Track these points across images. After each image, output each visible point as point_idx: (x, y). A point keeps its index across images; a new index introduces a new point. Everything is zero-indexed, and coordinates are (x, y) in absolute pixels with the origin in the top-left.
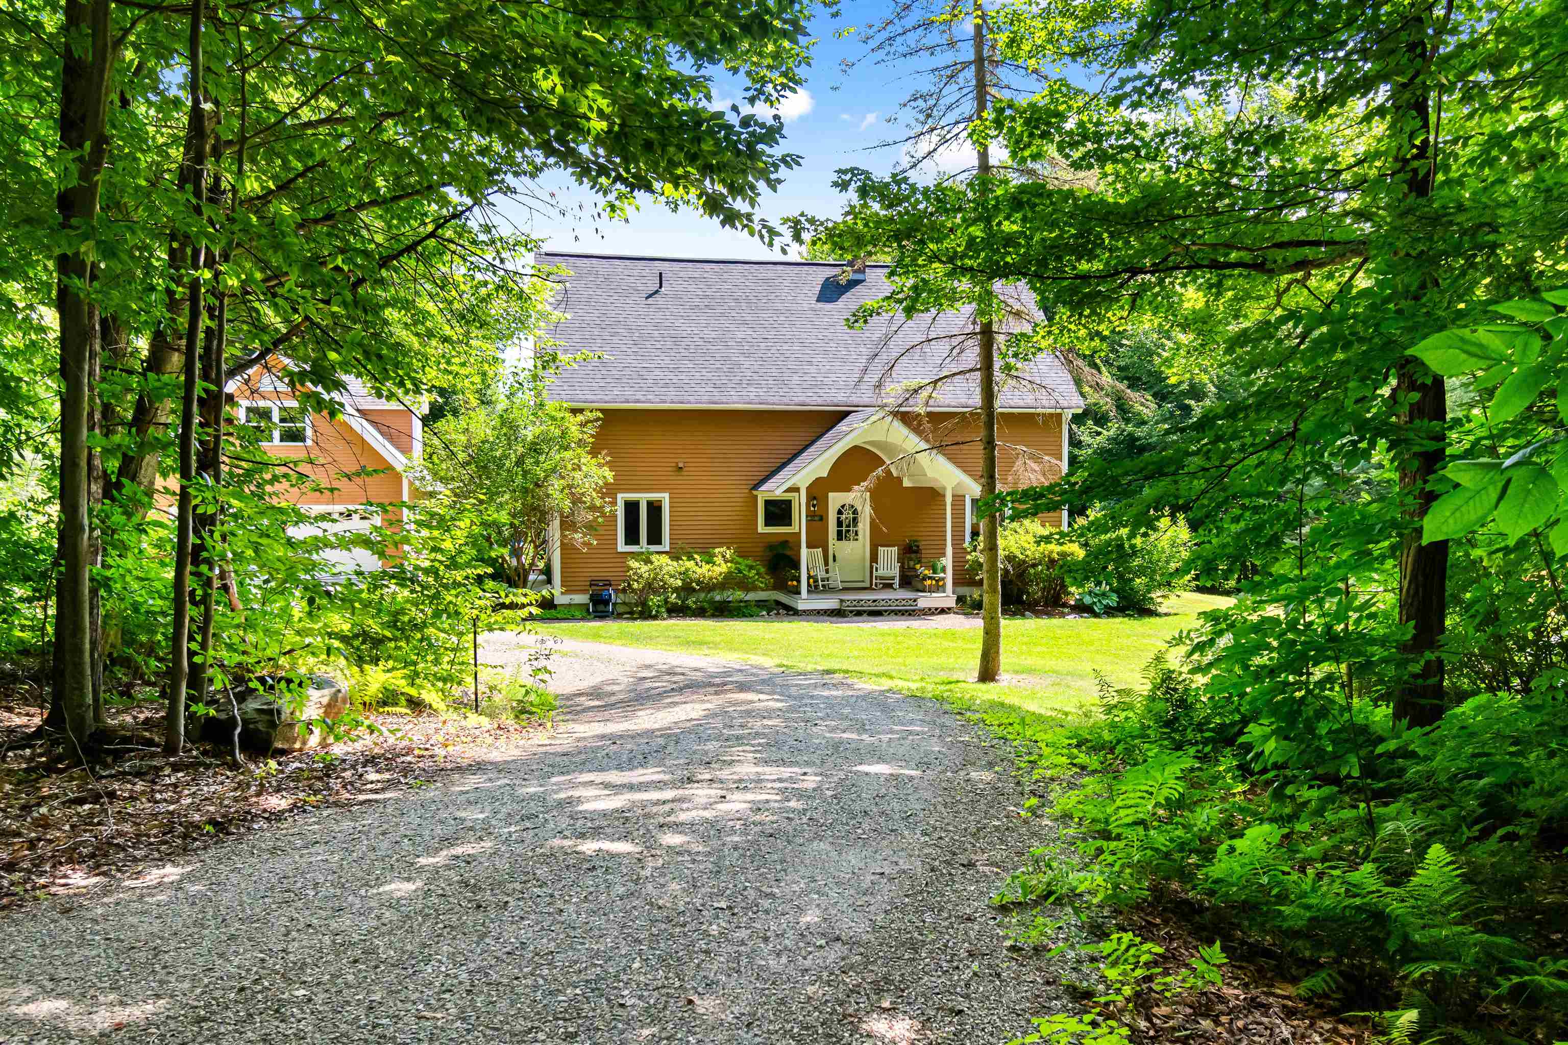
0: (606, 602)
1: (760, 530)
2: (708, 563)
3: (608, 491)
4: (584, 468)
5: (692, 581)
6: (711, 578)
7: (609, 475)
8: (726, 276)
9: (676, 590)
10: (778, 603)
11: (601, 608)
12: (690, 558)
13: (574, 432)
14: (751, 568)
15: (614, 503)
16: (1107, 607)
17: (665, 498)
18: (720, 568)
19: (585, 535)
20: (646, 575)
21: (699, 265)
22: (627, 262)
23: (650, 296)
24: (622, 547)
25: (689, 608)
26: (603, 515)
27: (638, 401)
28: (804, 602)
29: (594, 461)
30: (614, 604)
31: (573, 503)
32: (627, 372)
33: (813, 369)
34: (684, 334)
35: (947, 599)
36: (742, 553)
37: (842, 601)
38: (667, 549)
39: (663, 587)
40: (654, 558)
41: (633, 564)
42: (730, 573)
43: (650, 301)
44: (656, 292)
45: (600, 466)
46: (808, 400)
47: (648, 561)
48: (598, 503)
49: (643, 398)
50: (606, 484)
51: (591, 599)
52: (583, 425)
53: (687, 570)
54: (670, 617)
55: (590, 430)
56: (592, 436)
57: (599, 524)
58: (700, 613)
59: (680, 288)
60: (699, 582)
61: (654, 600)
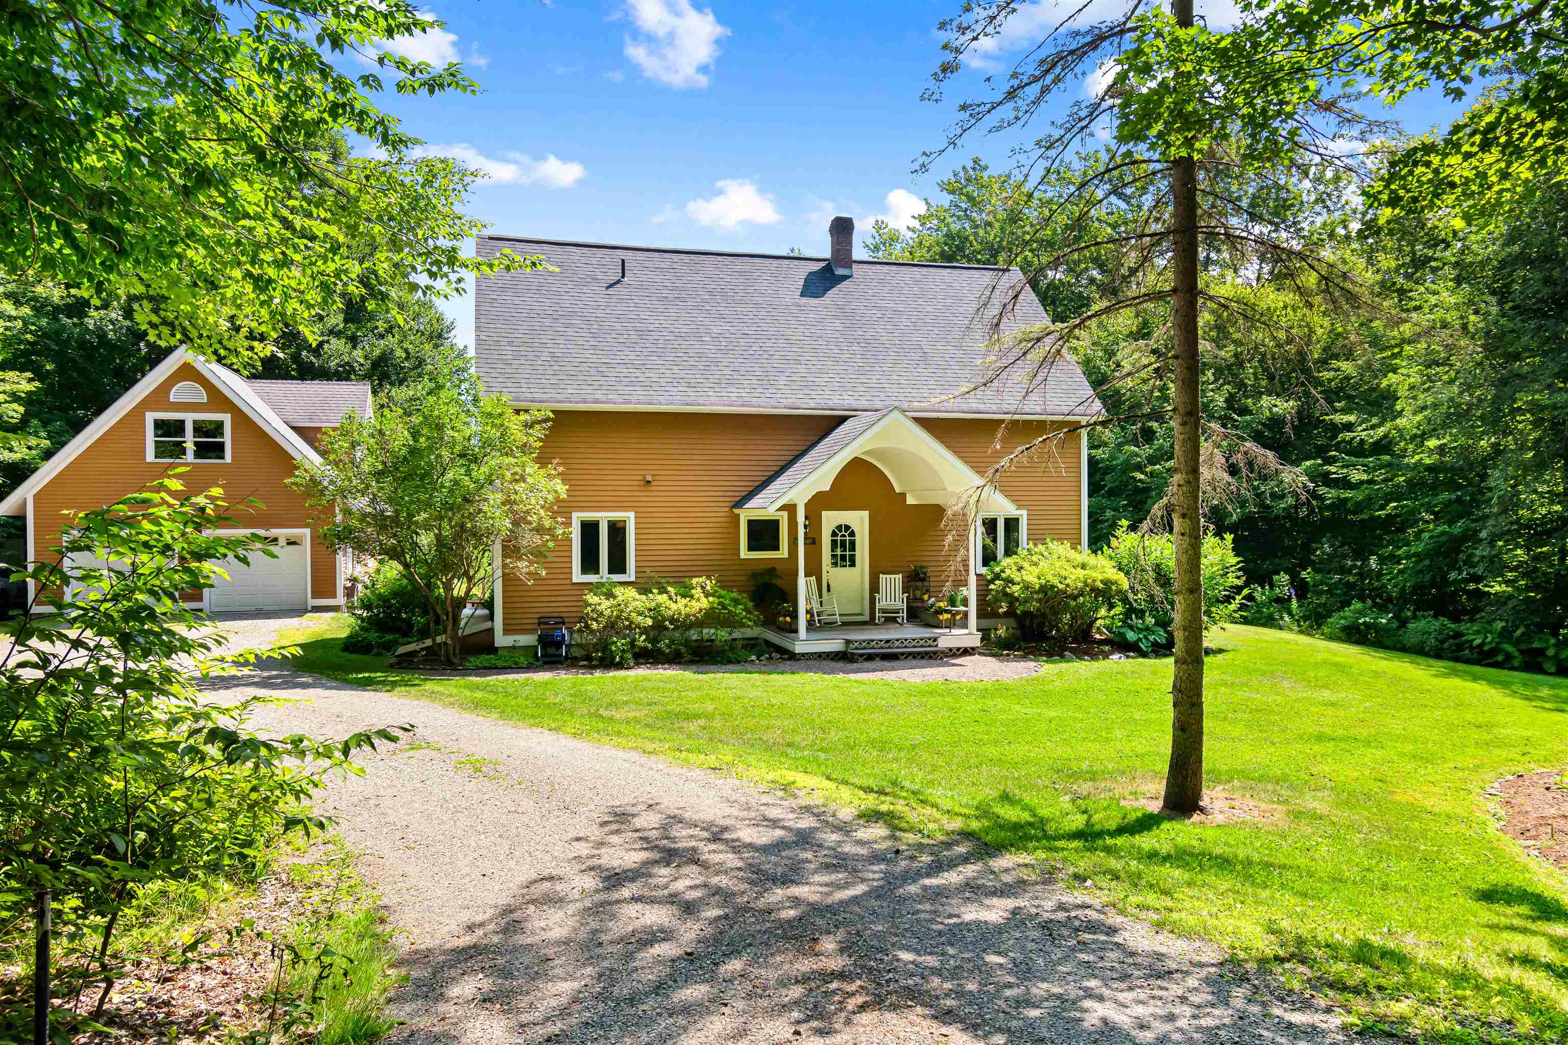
0: (559, 645)
1: (743, 556)
2: (684, 596)
3: (561, 509)
4: (530, 480)
5: (664, 619)
6: (687, 616)
7: (562, 489)
8: (698, 267)
9: (645, 630)
10: (768, 643)
11: (552, 650)
12: (663, 591)
13: (517, 434)
14: (736, 602)
15: (568, 524)
16: (1155, 644)
17: (629, 517)
18: (700, 603)
19: (531, 563)
20: (607, 613)
21: (667, 255)
22: (585, 250)
23: (611, 286)
24: (578, 576)
25: (659, 651)
26: (554, 538)
27: (596, 401)
28: (804, 642)
29: (542, 472)
30: (569, 646)
31: (516, 523)
32: (584, 367)
33: (802, 369)
34: (652, 327)
35: (969, 636)
36: (724, 584)
37: (848, 642)
38: (633, 579)
39: (629, 627)
40: (618, 591)
41: (592, 599)
42: (712, 608)
43: (611, 291)
44: (618, 282)
45: (550, 477)
46: (799, 403)
47: (610, 595)
48: (547, 523)
49: (603, 398)
50: (558, 500)
51: (541, 639)
52: (528, 425)
53: (659, 606)
54: (638, 664)
55: (538, 432)
56: (540, 440)
57: (549, 550)
58: (674, 659)
59: (645, 278)
60: (672, 620)
61: (619, 644)
